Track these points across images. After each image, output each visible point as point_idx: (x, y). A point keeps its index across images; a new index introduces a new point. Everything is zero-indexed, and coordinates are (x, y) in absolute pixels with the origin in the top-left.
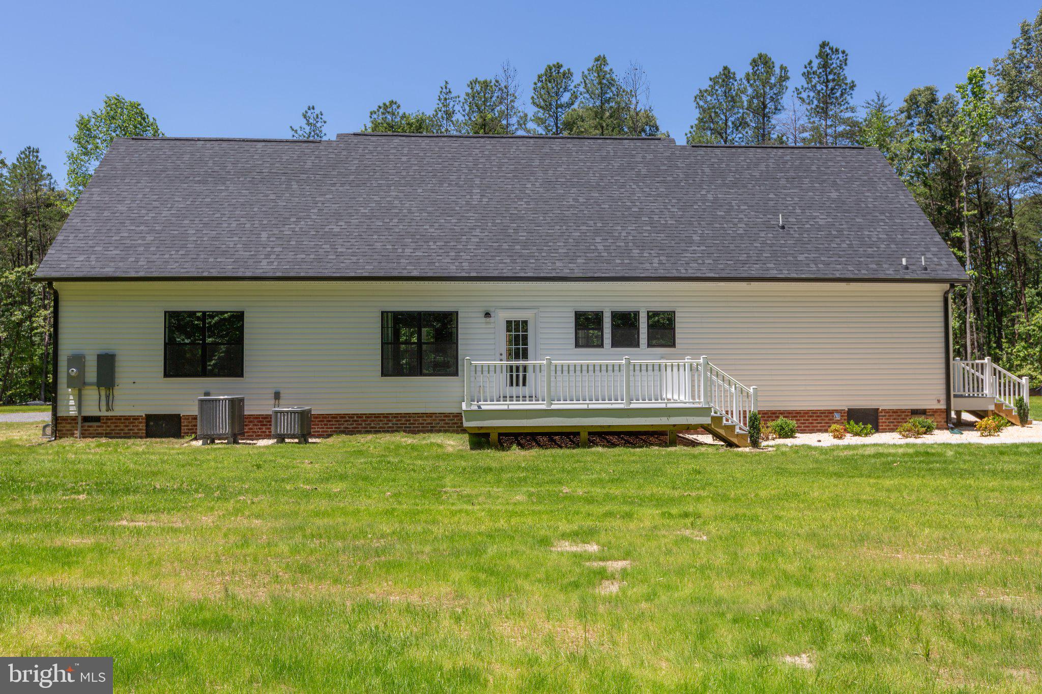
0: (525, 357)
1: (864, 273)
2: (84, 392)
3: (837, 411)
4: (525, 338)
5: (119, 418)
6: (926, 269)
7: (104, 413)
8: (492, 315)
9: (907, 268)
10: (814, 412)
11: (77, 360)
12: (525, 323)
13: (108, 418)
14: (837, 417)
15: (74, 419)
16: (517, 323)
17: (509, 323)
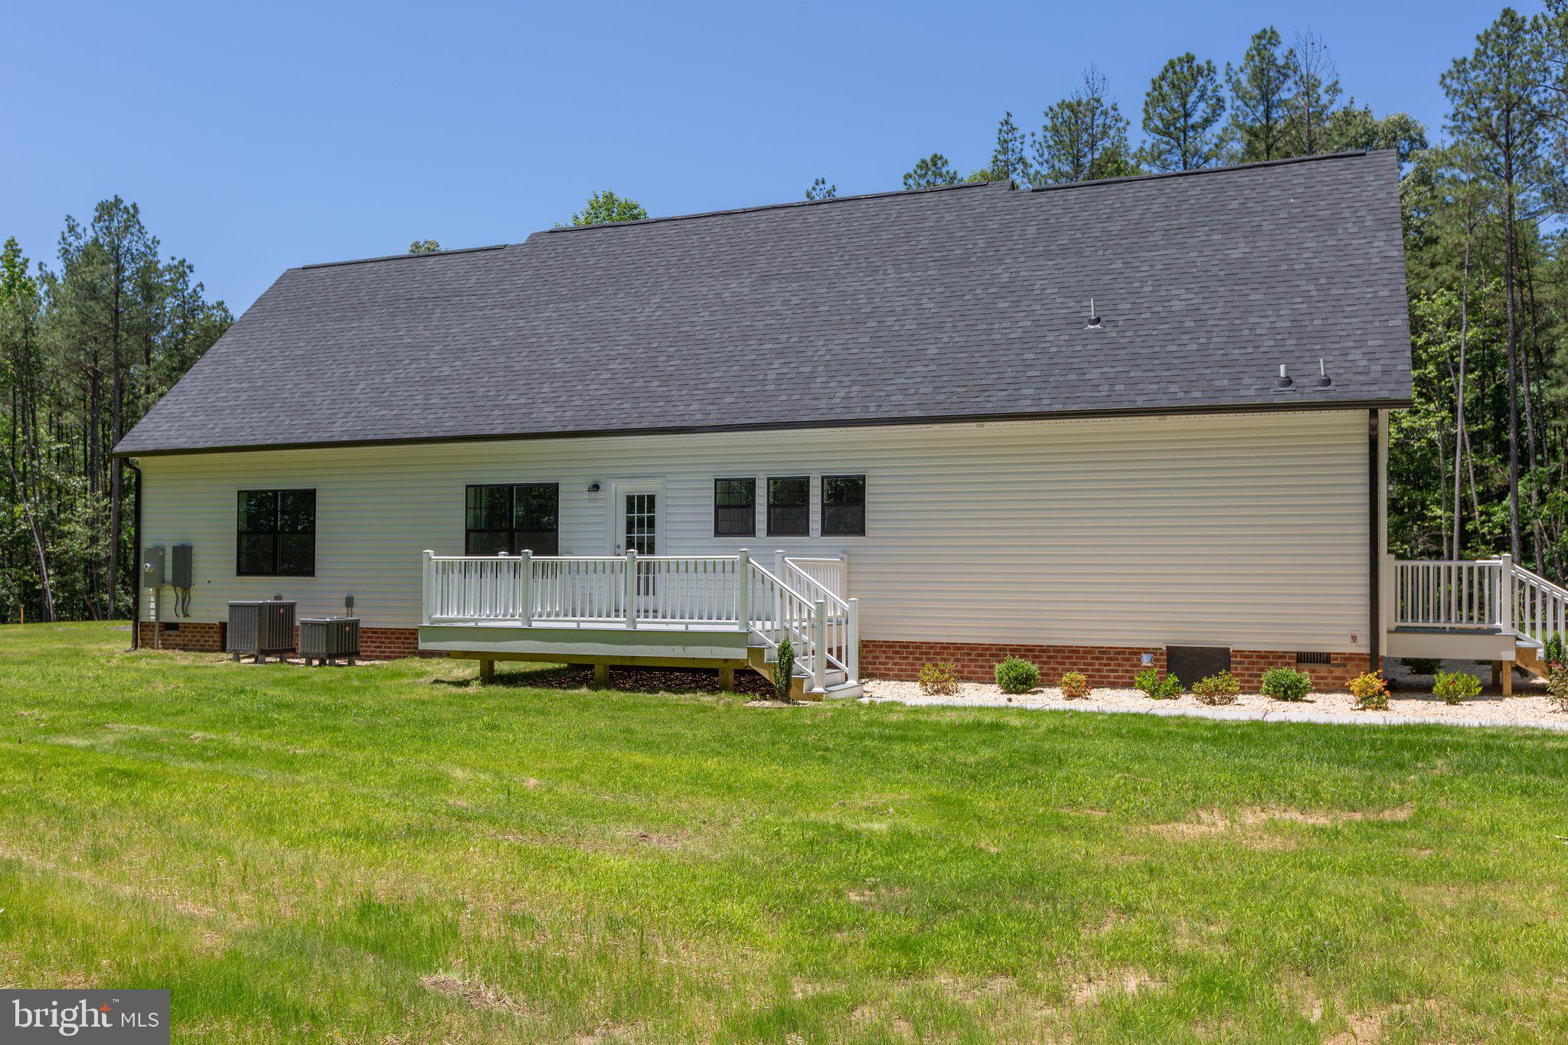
0: (651, 550)
1: (1197, 397)
2: (162, 593)
3: (1146, 650)
4: (651, 523)
5: (195, 626)
6: (1328, 382)
7: (181, 620)
8: (602, 487)
9: (1288, 382)
10: (1104, 651)
11: (158, 552)
12: (652, 499)
13: (187, 626)
14: (1146, 660)
15: (152, 625)
16: (641, 498)
17: (630, 500)
